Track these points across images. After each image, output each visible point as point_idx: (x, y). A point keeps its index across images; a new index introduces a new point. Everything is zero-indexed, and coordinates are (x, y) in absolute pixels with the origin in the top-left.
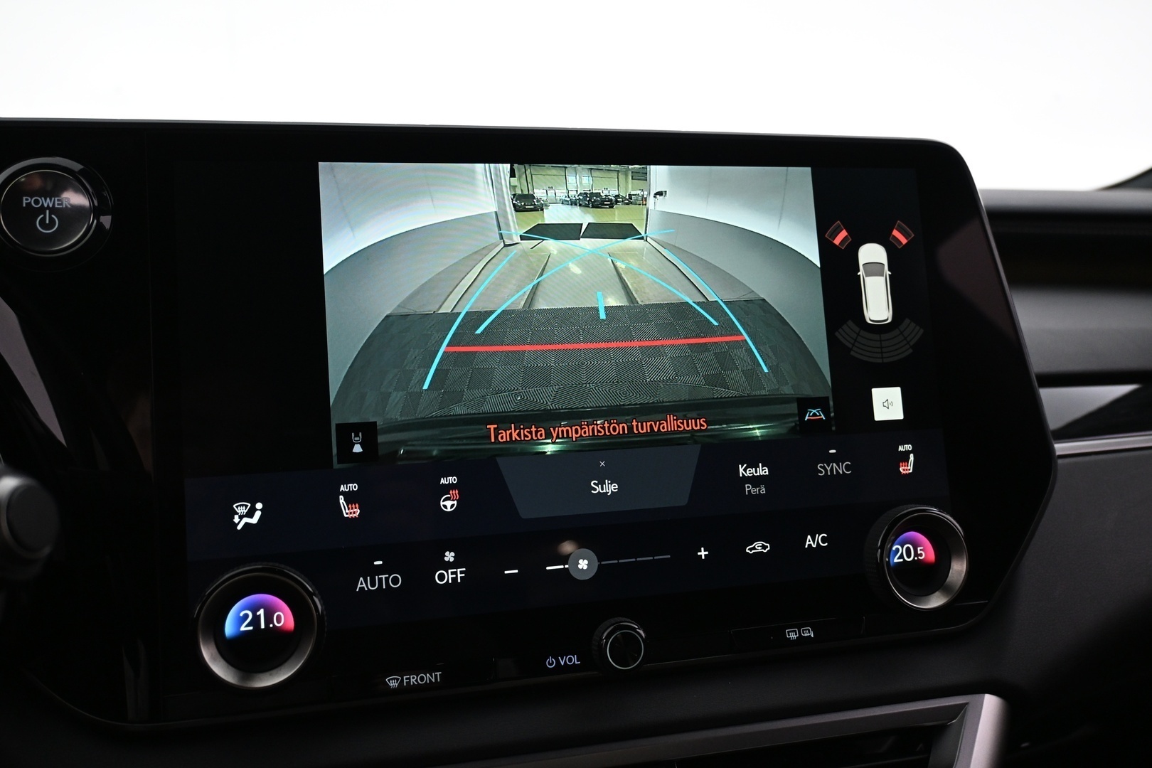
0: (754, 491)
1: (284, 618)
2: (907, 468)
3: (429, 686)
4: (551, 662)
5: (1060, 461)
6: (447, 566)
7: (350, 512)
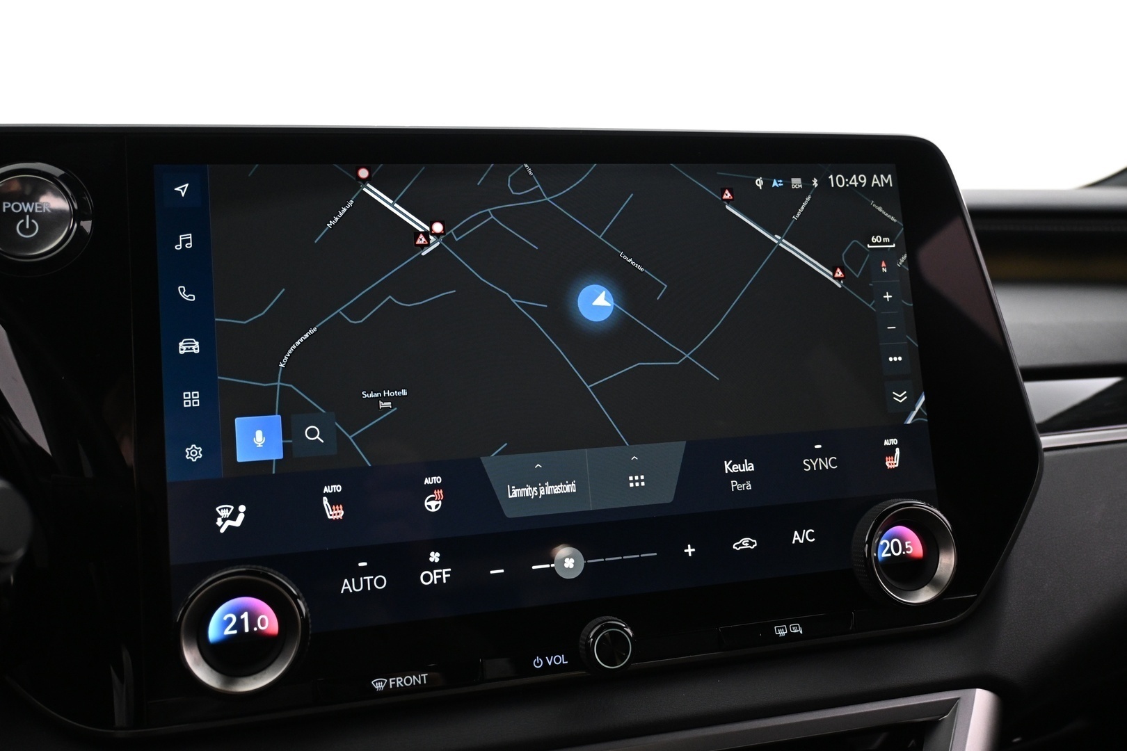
0: (740, 487)
1: (268, 621)
2: (893, 462)
3: (413, 689)
4: (538, 663)
5: (1047, 454)
6: (433, 566)
7: (334, 513)
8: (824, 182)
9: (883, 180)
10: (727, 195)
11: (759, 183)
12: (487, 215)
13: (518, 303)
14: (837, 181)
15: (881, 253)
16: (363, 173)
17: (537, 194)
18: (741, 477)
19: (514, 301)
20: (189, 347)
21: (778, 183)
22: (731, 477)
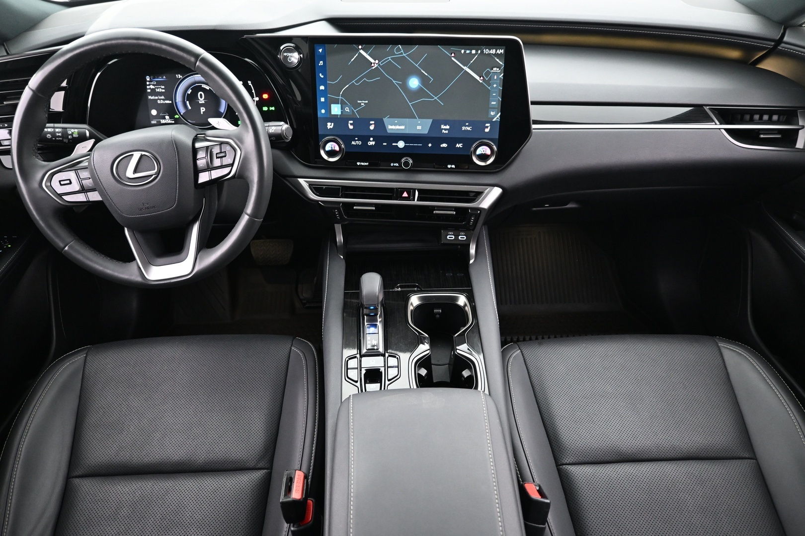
0: (445, 132)
1: (337, 148)
2: (487, 130)
3: (366, 166)
4: (392, 164)
5: (533, 130)
6: (371, 141)
7: (351, 127)
8: (482, 52)
9: (501, 51)
10: (453, 55)
11: (463, 51)
12: (389, 59)
14: (486, 51)
15: (496, 73)
16: (360, 47)
17: (402, 53)
18: (445, 129)
19: (394, 81)
20: (322, 88)
21: (468, 52)
22: (443, 129)
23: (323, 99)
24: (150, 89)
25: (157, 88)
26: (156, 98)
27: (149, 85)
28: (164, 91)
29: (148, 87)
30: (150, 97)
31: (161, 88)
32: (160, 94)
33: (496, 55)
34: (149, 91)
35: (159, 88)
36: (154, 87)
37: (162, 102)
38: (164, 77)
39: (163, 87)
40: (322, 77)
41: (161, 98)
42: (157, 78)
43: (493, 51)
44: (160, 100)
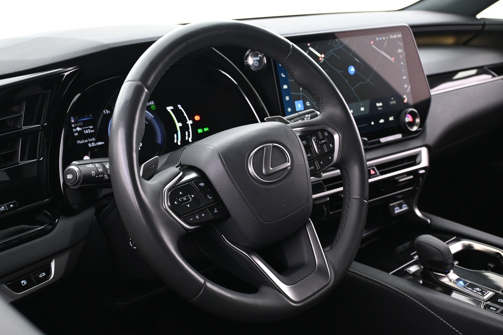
0: (380, 109)
8: (389, 37)
9: (400, 36)
10: (372, 42)
11: (377, 39)
12: (331, 52)
13: (340, 72)
14: (391, 37)
15: (400, 53)
16: (309, 44)
17: (339, 46)
18: (380, 107)
19: (338, 71)
20: (285, 87)
21: (380, 39)
22: (378, 107)
23: (287, 98)
24: (77, 131)
25: (85, 130)
26: (86, 141)
27: (76, 127)
28: (93, 131)
29: (74, 130)
30: (78, 142)
31: (89, 128)
32: (90, 136)
33: (398, 39)
34: (76, 134)
35: (87, 129)
36: (81, 129)
37: (93, 144)
38: (91, 116)
39: (92, 127)
40: (284, 76)
41: (91, 140)
42: (84, 118)
43: (395, 36)
44: (91, 142)
